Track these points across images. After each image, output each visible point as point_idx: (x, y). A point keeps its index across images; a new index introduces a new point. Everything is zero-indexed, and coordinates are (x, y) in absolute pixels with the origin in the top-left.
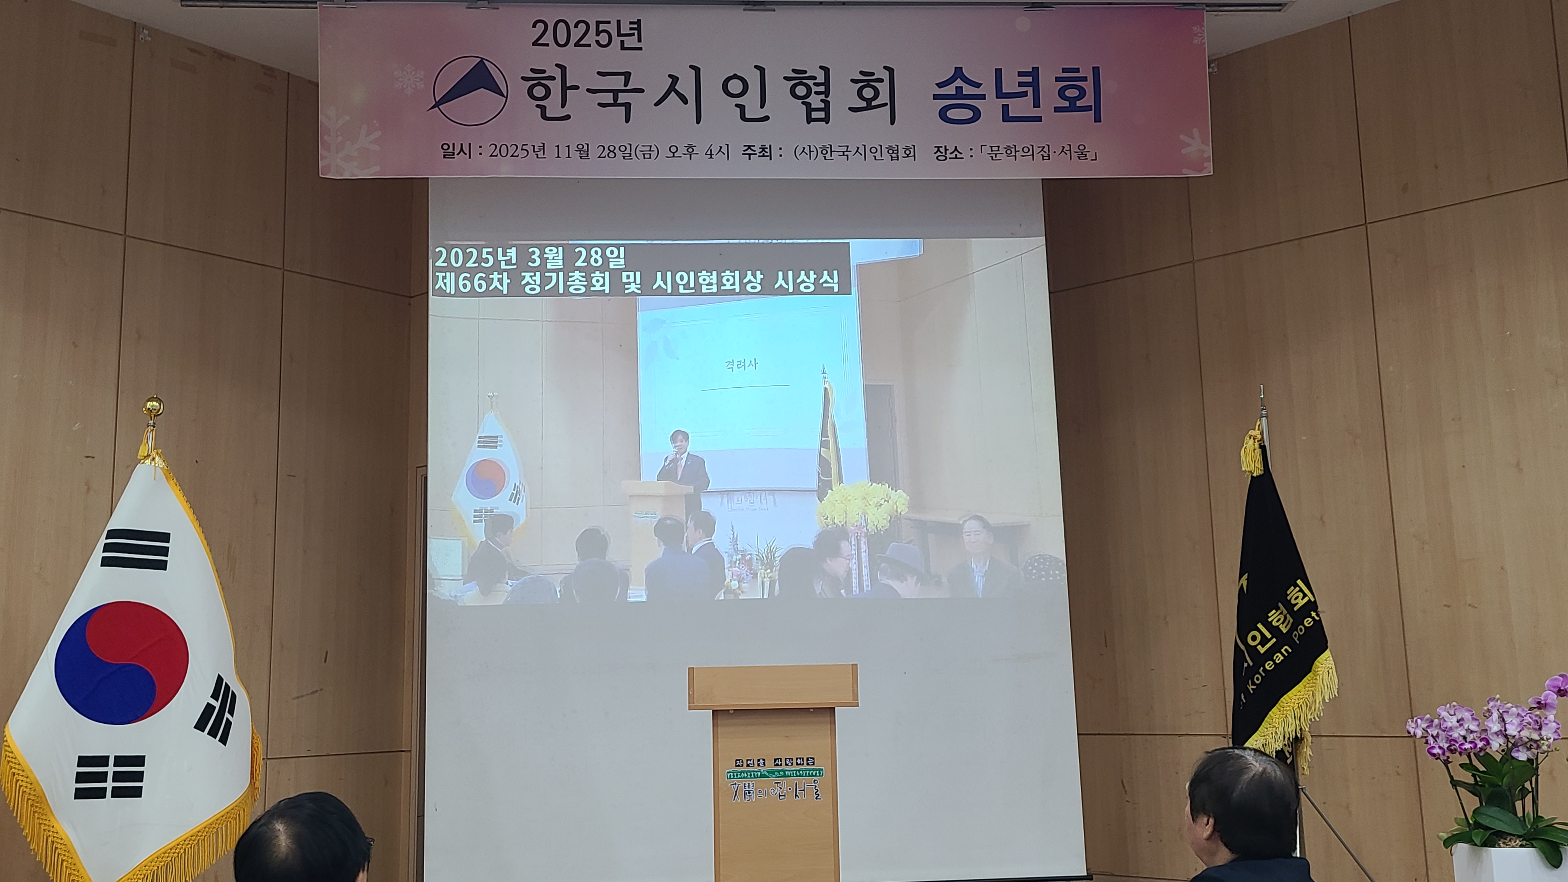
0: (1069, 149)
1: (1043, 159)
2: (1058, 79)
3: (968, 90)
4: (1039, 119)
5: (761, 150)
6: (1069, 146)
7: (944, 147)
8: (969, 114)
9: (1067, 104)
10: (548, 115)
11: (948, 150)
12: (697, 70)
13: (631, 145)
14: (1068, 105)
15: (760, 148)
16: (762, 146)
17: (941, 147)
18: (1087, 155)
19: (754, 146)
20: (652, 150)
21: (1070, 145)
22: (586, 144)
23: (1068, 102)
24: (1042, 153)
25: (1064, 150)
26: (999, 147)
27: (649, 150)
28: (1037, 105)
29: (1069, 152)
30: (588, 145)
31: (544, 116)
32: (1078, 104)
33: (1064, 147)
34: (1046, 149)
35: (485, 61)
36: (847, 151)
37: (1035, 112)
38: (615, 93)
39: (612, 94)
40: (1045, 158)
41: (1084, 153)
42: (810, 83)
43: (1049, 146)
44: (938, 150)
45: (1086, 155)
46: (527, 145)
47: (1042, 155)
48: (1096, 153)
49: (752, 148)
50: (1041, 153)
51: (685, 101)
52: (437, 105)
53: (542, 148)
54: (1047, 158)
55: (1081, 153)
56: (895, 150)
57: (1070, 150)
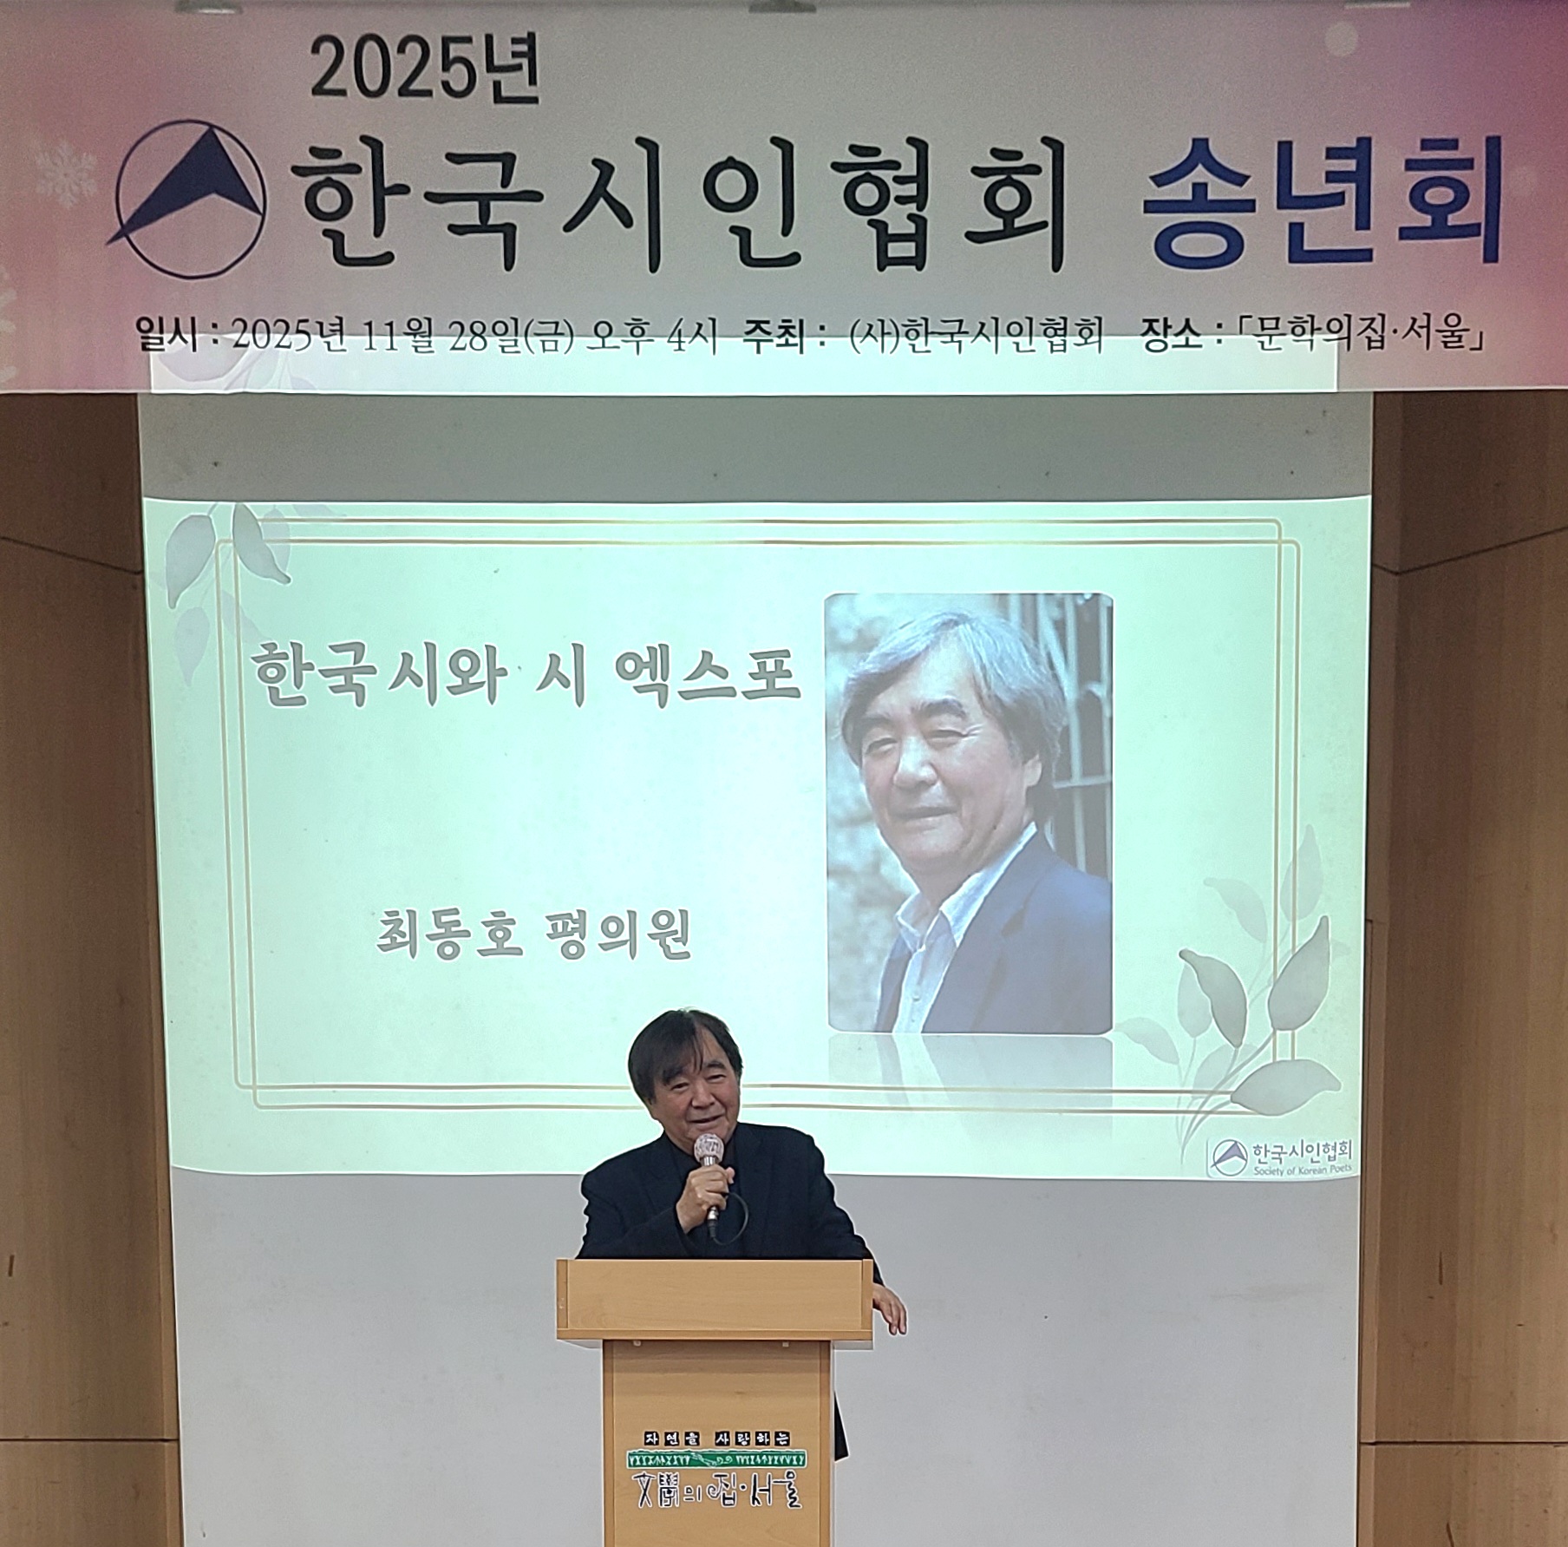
0: (1425, 324)
1: (1370, 348)
2: (1411, 165)
3: (1219, 190)
4: (1365, 255)
5: (783, 331)
6: (1425, 317)
7: (1162, 322)
8: (1217, 245)
9: (1426, 220)
10: (347, 254)
11: (1170, 327)
12: (651, 147)
13: (516, 320)
14: (1429, 223)
15: (780, 327)
16: (784, 321)
17: (1157, 321)
18: (1463, 339)
19: (767, 322)
20: (558, 331)
21: (1428, 315)
22: (426, 318)
23: (1429, 218)
24: (1369, 332)
25: (1416, 327)
26: (1277, 319)
27: (553, 331)
28: (1363, 222)
29: (1425, 329)
30: (429, 320)
31: (340, 257)
32: (1453, 220)
33: (1415, 320)
34: (1377, 325)
35: (218, 133)
36: (959, 332)
37: (1360, 241)
38: (484, 200)
39: (476, 204)
40: (1373, 344)
41: (1456, 334)
42: (887, 175)
43: (1383, 316)
44: (1151, 328)
45: (1460, 337)
46: (306, 321)
47: (1369, 338)
48: (1481, 333)
49: (763, 326)
50: (1366, 333)
51: (627, 221)
52: (124, 232)
53: (338, 327)
54: (1379, 344)
55: (1449, 334)
56: (1060, 329)
57: (1428, 327)
